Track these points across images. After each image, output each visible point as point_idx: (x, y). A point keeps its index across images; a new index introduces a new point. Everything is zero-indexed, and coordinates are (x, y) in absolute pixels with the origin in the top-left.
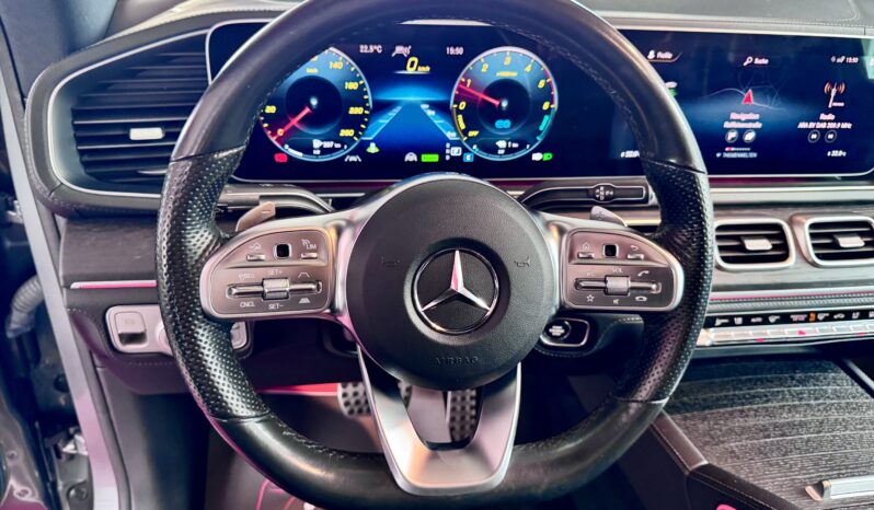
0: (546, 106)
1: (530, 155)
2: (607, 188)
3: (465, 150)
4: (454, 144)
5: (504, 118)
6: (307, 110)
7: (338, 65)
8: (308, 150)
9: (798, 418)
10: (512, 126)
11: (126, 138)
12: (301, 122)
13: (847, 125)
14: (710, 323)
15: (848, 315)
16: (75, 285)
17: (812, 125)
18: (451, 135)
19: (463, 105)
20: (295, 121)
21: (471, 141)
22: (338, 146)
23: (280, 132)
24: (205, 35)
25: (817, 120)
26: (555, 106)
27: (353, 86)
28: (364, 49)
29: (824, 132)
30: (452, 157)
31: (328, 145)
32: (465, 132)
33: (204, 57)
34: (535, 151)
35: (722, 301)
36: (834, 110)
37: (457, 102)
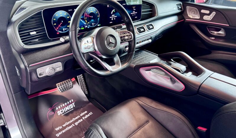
0: (98, 16)
1: (97, 25)
2: (116, 26)
3: (88, 26)
4: (86, 25)
5: (93, 19)
6: (61, 23)
7: (65, 14)
8: (62, 31)
9: (142, 57)
10: (94, 20)
11: (30, 35)
12: (60, 26)
13: (136, 13)
14: (138, 43)
15: (144, 41)
16: (30, 66)
17: (132, 13)
18: (85, 24)
19: (86, 18)
20: (59, 26)
21: (88, 24)
22: (67, 29)
23: (57, 28)
24: (42, 11)
25: (133, 12)
26: (99, 16)
27: (68, 17)
28: (69, 10)
29: (134, 14)
30: (86, 28)
31: (66, 29)
32: (87, 23)
33: (42, 16)
34: (98, 24)
35: (138, 39)
36: (135, 11)
37: (85, 18)
